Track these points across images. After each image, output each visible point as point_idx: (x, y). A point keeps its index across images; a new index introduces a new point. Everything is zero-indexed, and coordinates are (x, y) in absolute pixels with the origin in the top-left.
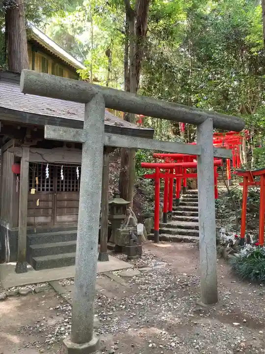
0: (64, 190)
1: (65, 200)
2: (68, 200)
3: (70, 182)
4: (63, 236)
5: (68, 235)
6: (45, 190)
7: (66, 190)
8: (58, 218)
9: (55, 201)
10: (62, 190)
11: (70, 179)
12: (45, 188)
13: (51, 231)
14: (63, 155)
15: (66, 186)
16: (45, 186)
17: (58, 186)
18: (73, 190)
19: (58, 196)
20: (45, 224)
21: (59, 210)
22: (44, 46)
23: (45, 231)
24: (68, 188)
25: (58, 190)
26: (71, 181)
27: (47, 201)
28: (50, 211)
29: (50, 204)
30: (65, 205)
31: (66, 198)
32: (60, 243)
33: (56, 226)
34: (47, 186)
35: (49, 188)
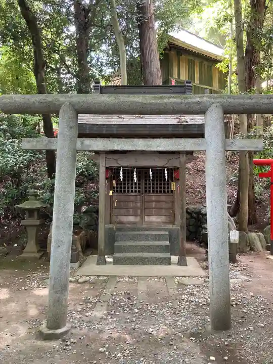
0: (151, 191)
1: (153, 201)
2: (156, 201)
3: (157, 184)
4: (147, 236)
5: (152, 235)
6: (134, 192)
7: (153, 191)
8: (146, 218)
9: (143, 202)
10: (150, 191)
11: (157, 181)
12: (134, 190)
13: (139, 230)
14: (136, 159)
15: (153, 188)
16: (134, 188)
17: (146, 188)
18: (161, 192)
19: (146, 197)
20: (134, 223)
21: (147, 211)
22: (186, 47)
23: (133, 229)
24: (155, 190)
25: (146, 191)
26: (159, 183)
27: (136, 202)
28: (139, 211)
29: (139, 204)
30: (154, 206)
31: (154, 199)
32: (143, 242)
33: (144, 226)
34: (136, 188)
35: (137, 189)
